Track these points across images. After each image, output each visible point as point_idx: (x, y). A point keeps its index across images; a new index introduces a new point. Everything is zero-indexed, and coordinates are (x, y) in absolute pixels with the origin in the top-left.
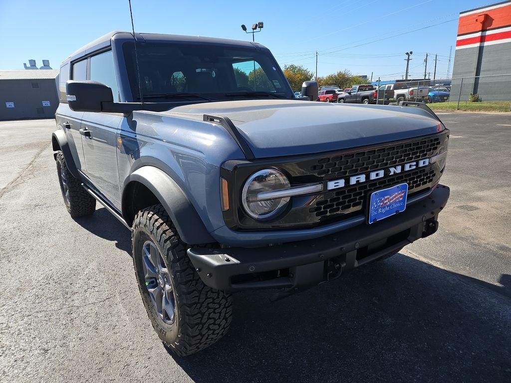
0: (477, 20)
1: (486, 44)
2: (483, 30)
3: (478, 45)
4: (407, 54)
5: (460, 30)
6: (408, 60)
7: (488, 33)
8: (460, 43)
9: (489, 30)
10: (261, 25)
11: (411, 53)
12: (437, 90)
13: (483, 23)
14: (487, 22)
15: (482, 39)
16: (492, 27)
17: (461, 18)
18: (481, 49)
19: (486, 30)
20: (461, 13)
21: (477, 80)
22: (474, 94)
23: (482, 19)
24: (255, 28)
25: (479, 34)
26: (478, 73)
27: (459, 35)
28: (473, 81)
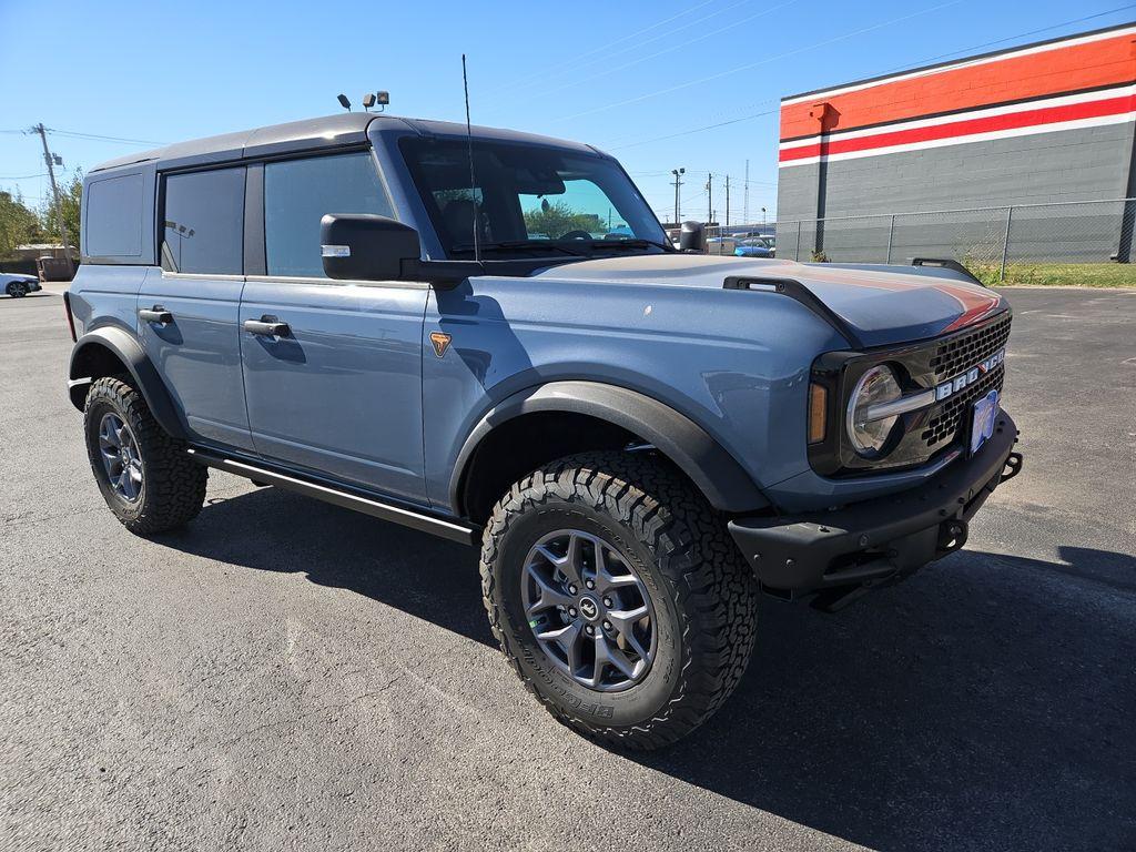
0: (811, 114)
1: (831, 158)
2: (824, 133)
3: (817, 159)
4: (675, 172)
5: (783, 131)
6: (678, 185)
7: (833, 138)
8: (785, 155)
9: (834, 133)
10: (383, 99)
11: (682, 171)
12: (748, 245)
13: (823, 120)
14: (829, 117)
15: (824, 149)
16: (837, 129)
17: (784, 109)
18: (823, 166)
19: (829, 133)
20: (783, 100)
21: (820, 225)
22: (817, 252)
23: (820, 112)
24: (372, 104)
25: (817, 140)
26: (821, 213)
27: (782, 141)
28: (813, 228)
